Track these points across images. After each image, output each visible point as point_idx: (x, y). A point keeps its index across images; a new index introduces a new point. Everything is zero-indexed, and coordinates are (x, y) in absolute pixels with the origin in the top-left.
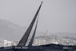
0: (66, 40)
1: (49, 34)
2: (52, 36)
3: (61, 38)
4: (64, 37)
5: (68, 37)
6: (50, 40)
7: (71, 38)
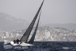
0: (57, 30)
1: (42, 26)
2: (45, 27)
3: (53, 29)
4: (55, 28)
5: (58, 27)
6: (43, 31)
7: (61, 28)
